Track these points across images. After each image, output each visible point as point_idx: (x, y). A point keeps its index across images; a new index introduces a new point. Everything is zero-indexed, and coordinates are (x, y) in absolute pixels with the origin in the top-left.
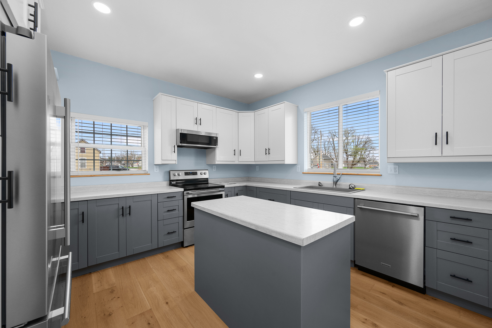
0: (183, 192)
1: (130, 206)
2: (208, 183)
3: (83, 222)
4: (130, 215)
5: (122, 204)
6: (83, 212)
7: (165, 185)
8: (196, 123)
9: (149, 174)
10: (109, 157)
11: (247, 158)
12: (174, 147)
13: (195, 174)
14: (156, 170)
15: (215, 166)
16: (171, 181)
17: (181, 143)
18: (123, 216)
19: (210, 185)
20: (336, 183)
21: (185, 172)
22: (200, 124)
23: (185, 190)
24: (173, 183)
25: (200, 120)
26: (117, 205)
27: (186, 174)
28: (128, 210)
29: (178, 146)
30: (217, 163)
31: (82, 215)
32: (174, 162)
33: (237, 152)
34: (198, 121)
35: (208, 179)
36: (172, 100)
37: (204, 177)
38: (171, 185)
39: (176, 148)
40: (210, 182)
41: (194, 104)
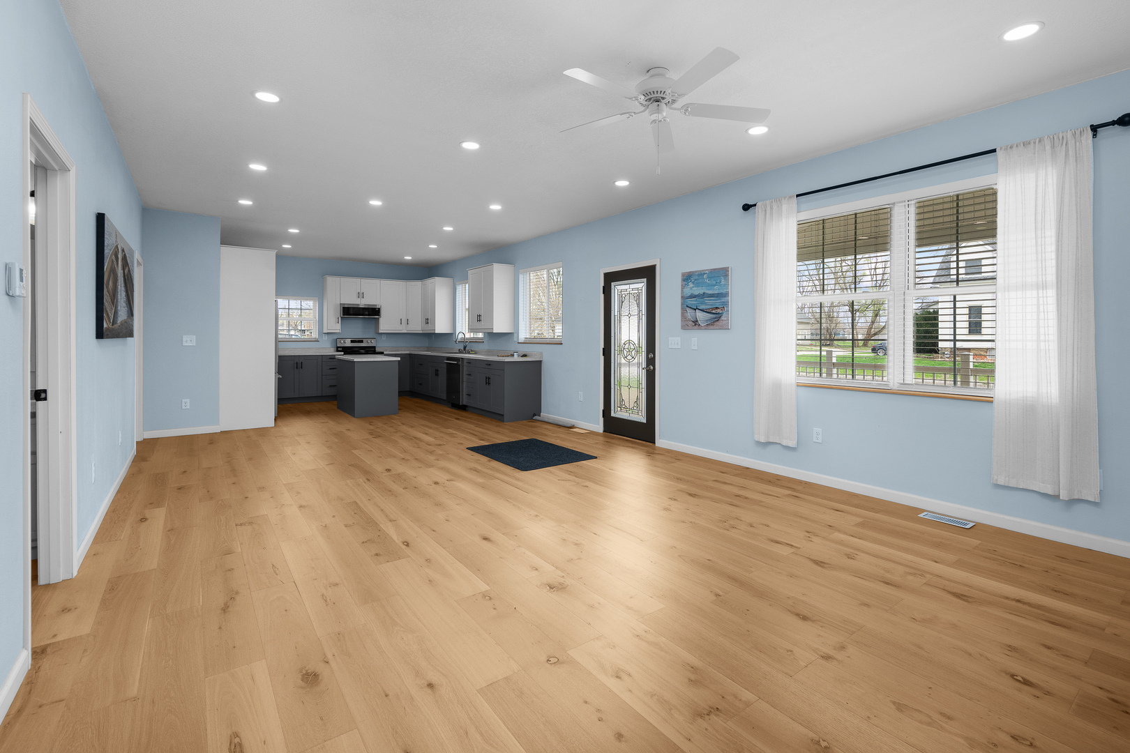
1: (302, 362)
4: (302, 368)
5: (297, 360)
7: (332, 351)
8: (360, 297)
9: (319, 341)
11: (417, 327)
12: (338, 318)
13: (362, 342)
14: (325, 338)
15: (385, 335)
16: (338, 347)
17: (343, 315)
18: (296, 369)
20: (465, 348)
21: (351, 341)
22: (364, 298)
23: (345, 354)
24: (339, 349)
25: (363, 294)
26: (293, 361)
27: (353, 342)
28: (301, 365)
30: (381, 332)
32: (339, 331)
33: (404, 322)
34: (361, 295)
35: (374, 347)
36: (337, 279)
37: (370, 345)
38: (338, 351)
39: (340, 318)
40: (378, 350)
41: (357, 280)
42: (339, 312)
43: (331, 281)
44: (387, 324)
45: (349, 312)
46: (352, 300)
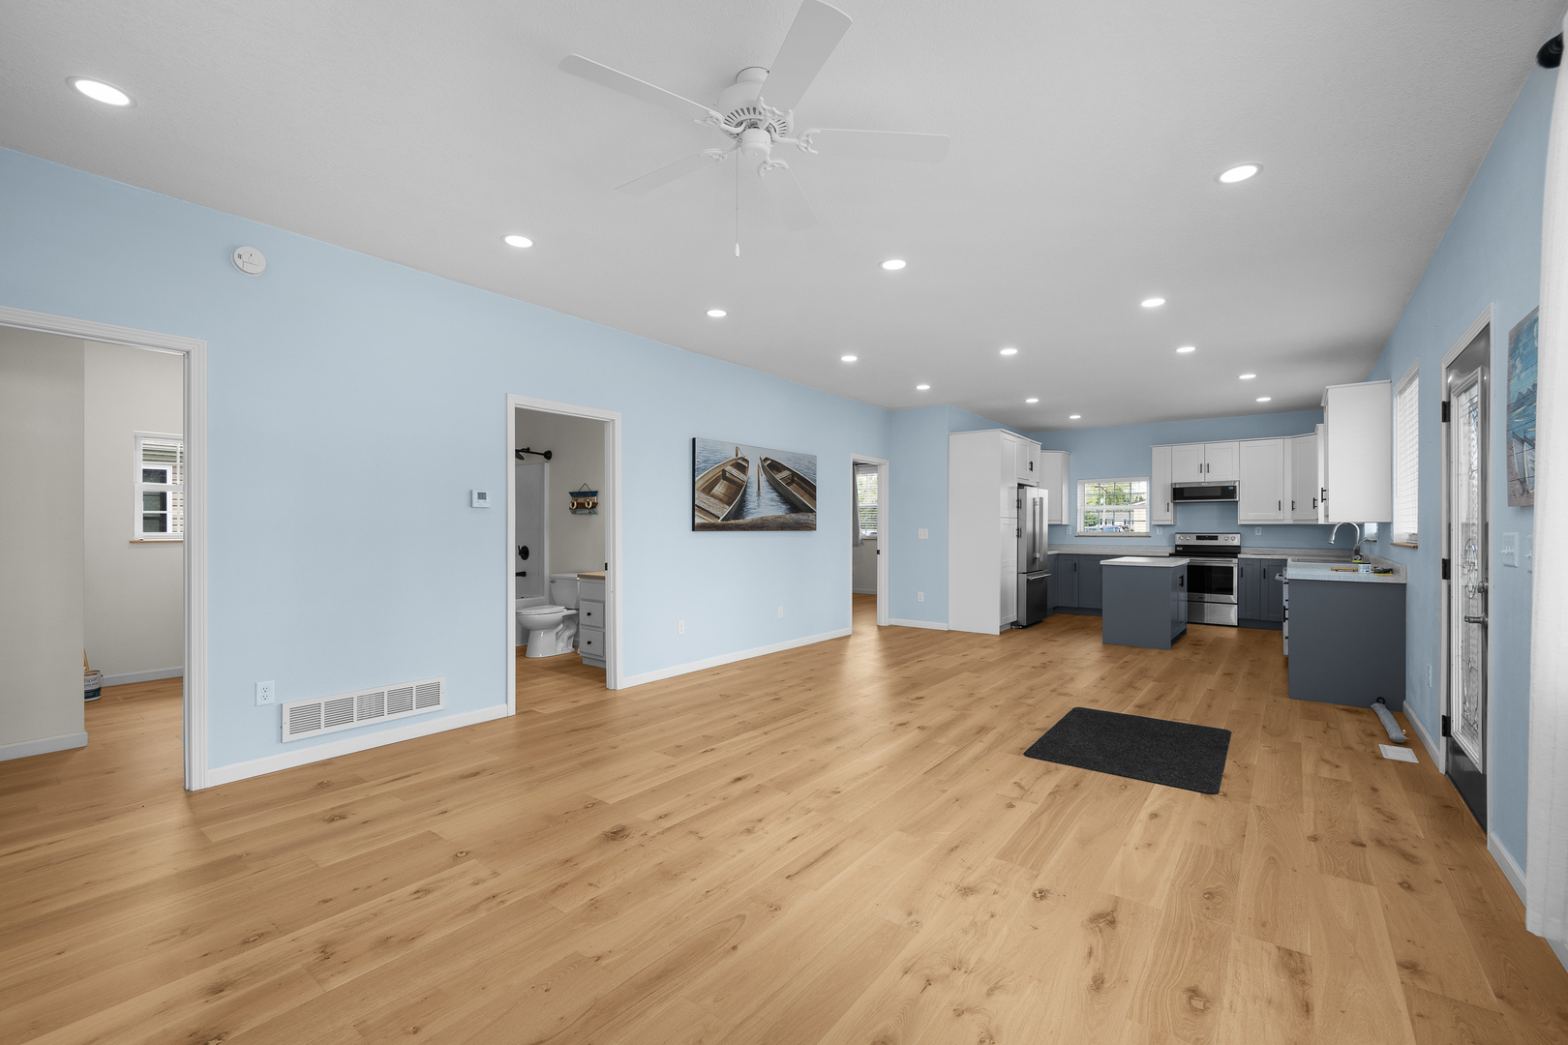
3: (1075, 570)
6: (1075, 563)
7: (1169, 551)
8: (1202, 471)
12: (1168, 505)
13: (1216, 538)
15: (1260, 528)
16: (1176, 546)
21: (1197, 536)
22: (1208, 471)
24: (1178, 548)
25: (1208, 465)
27: (1199, 538)
31: (1074, 566)
32: (1169, 523)
33: (1286, 505)
34: (1205, 468)
35: (1239, 547)
36: (1167, 449)
37: (1229, 544)
38: (1176, 551)
39: (1171, 504)
40: (1243, 551)
41: (1200, 446)
42: (1168, 496)
43: (1159, 453)
44: (1248, 511)
45: (1182, 495)
46: (1191, 477)
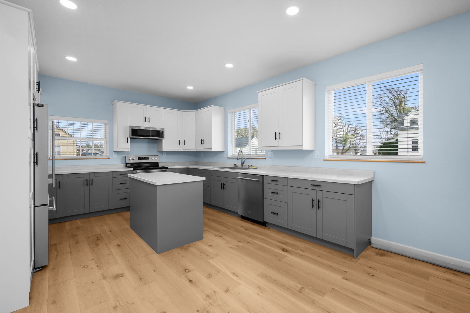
0: (133, 171)
1: (92, 179)
2: (158, 166)
3: (60, 188)
4: (92, 185)
5: (87, 177)
6: (60, 182)
7: (122, 167)
8: (146, 121)
9: (109, 159)
10: (86, 144)
11: (192, 146)
12: (127, 139)
13: (147, 158)
14: (115, 156)
15: (166, 153)
16: (127, 164)
17: (132, 136)
18: (87, 185)
19: (159, 167)
20: (242, 164)
21: (138, 157)
22: (149, 122)
23: (134, 170)
24: (128, 165)
25: (149, 118)
26: (83, 178)
27: (139, 158)
28: (91, 182)
29: (130, 138)
30: (163, 150)
31: (59, 184)
32: (127, 150)
33: (182, 142)
35: (157, 163)
36: (126, 105)
37: (154, 161)
38: (127, 167)
39: (129, 139)
40: (161, 165)
41: (144, 107)
42: (127, 133)
43: (121, 107)
44: (168, 144)
45: (136, 133)
46: (140, 123)
